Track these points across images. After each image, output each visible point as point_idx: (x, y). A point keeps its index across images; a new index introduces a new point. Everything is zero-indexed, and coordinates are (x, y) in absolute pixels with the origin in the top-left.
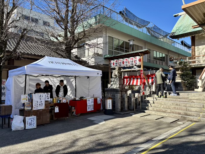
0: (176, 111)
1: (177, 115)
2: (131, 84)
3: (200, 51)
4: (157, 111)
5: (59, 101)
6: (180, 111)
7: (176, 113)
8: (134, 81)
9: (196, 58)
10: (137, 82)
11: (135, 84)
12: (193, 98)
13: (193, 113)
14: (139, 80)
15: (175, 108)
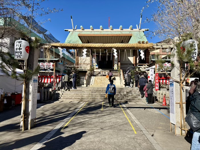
0: (77, 97)
1: (78, 100)
2: (43, 82)
3: (81, 60)
4: (66, 99)
5: (6, 95)
6: (79, 97)
7: (77, 99)
8: (45, 79)
9: (79, 65)
10: (48, 80)
11: (46, 82)
12: (84, 90)
13: (86, 98)
14: (49, 79)
15: (76, 96)
